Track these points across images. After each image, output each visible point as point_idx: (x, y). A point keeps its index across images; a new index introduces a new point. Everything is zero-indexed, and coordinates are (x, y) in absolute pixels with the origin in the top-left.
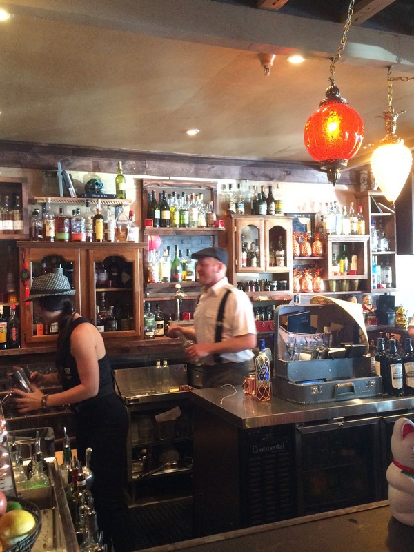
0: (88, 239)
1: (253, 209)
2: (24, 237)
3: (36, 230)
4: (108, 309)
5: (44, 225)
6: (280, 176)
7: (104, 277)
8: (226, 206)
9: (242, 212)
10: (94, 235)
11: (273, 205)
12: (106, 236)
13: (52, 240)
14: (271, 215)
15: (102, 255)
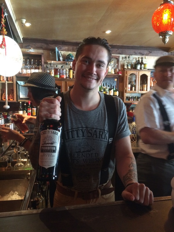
1: (134, 67)
5: (50, 72)
6: (147, 54)
8: (123, 66)
9: (129, 68)
10: (69, 76)
11: (143, 65)
14: (142, 69)
15: (72, 84)
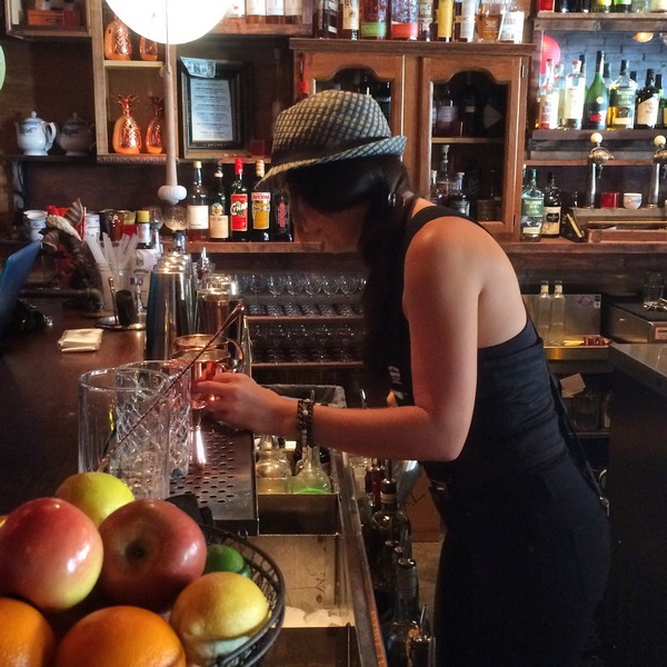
0: (422, 35)
2: (303, 31)
3: (325, 15)
4: (454, 178)
5: (340, 7)
7: (448, 114)
10: (434, 27)
12: (457, 29)
13: (354, 38)
15: (448, 69)
